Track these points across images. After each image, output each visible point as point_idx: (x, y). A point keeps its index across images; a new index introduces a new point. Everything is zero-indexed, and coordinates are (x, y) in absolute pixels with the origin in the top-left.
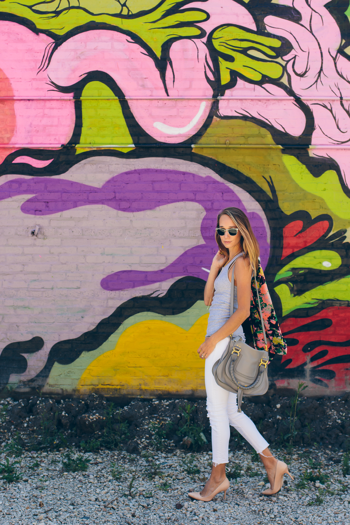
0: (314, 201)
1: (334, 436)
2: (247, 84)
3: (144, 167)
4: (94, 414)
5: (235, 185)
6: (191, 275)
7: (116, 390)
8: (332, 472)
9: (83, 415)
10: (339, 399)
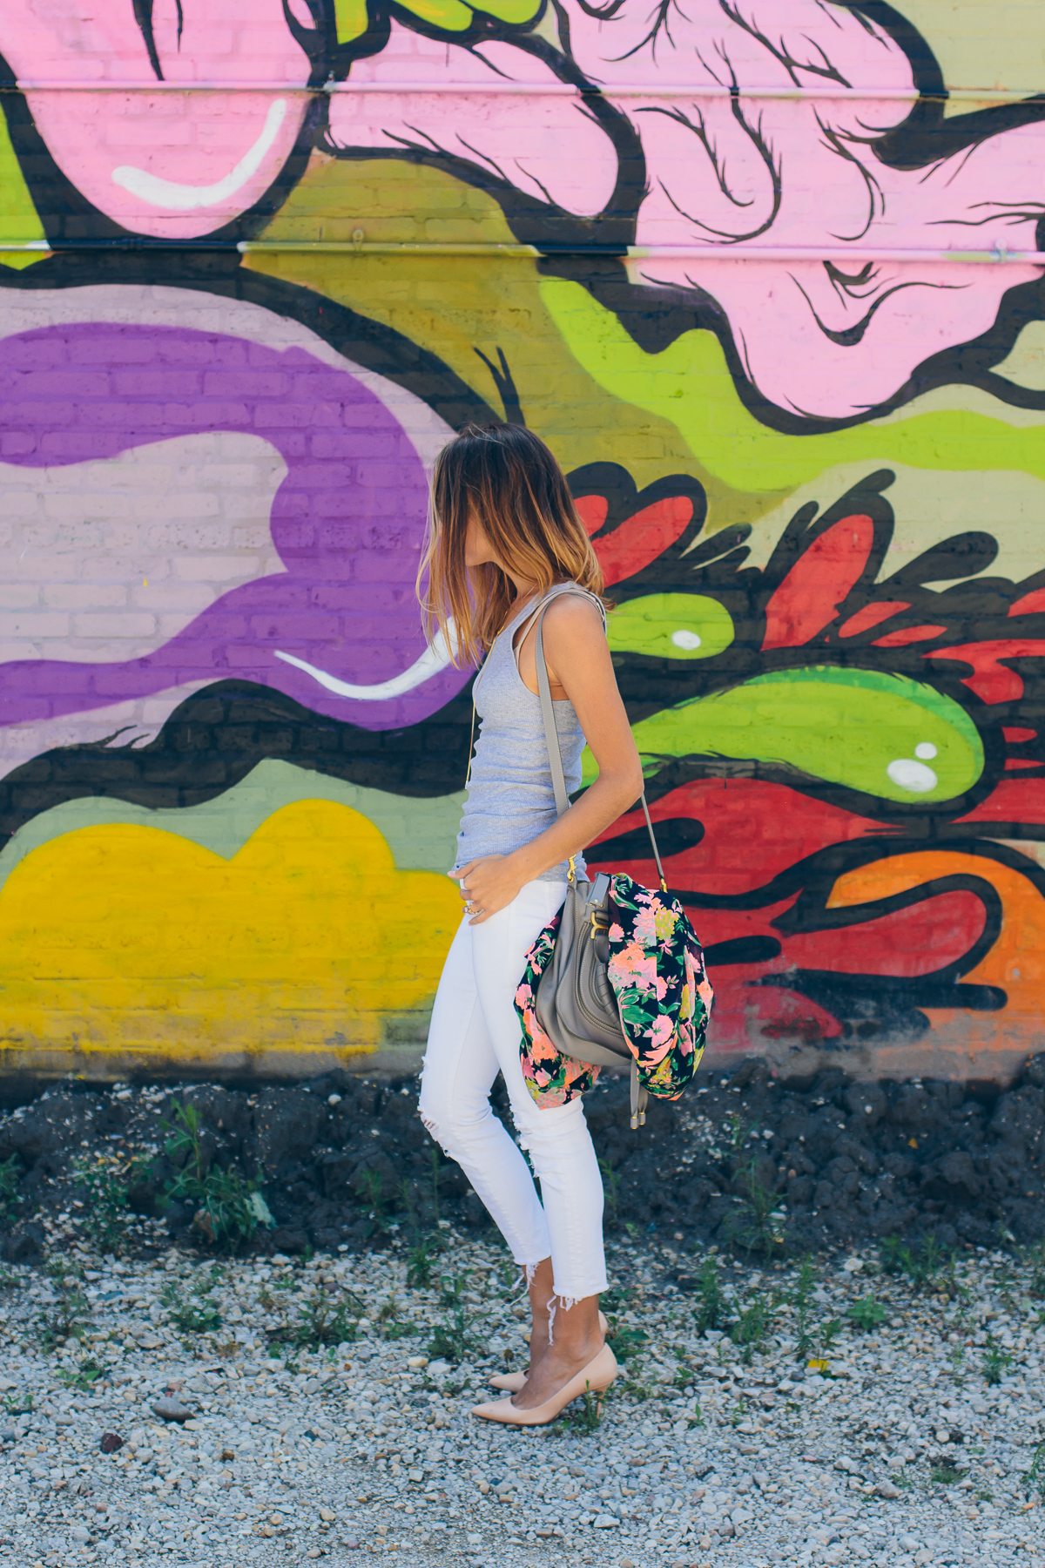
0: (645, 430)
1: (695, 1201)
2: (423, 41)
3: (82, 317)
5: (382, 379)
6: (238, 675)
10: (724, 1082)
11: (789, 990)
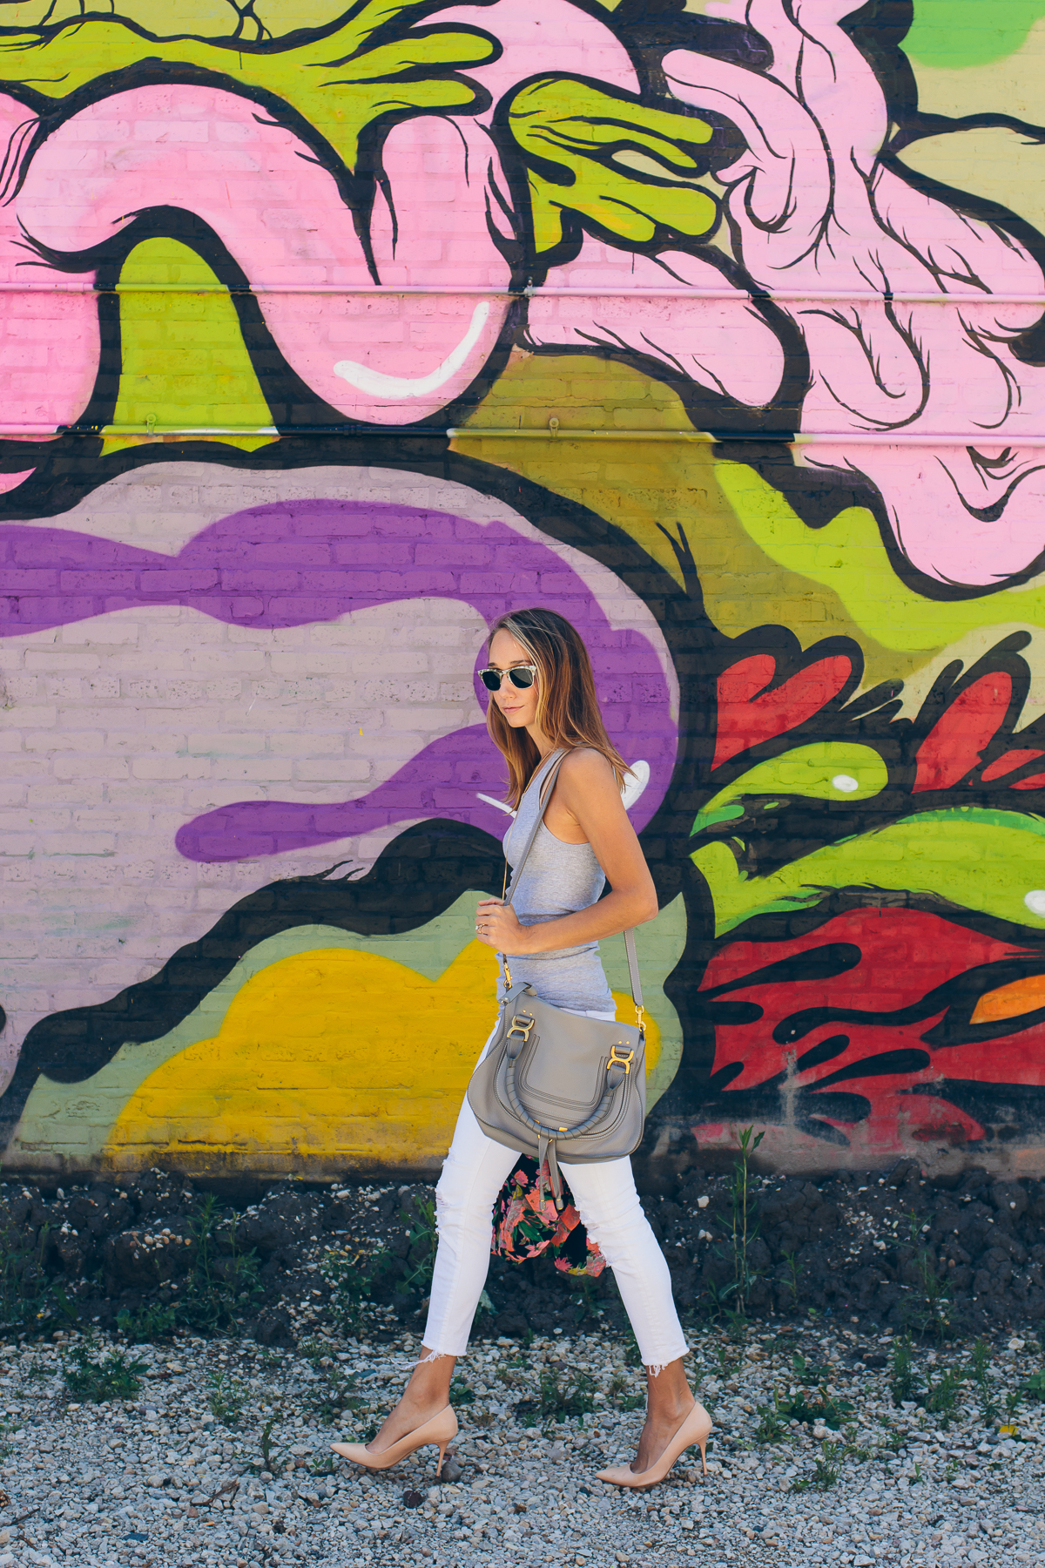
0: (809, 596)
1: (866, 1288)
2: (611, 250)
3: (305, 495)
4: (157, 1230)
5: (575, 550)
6: (444, 815)
7: (222, 1156)
8: (861, 1393)
9: (124, 1233)
10: (881, 1181)
11: (937, 1098)
